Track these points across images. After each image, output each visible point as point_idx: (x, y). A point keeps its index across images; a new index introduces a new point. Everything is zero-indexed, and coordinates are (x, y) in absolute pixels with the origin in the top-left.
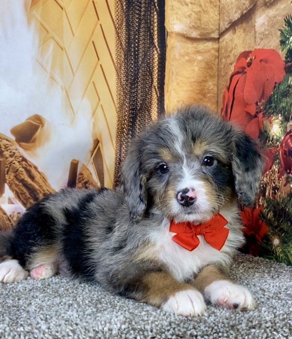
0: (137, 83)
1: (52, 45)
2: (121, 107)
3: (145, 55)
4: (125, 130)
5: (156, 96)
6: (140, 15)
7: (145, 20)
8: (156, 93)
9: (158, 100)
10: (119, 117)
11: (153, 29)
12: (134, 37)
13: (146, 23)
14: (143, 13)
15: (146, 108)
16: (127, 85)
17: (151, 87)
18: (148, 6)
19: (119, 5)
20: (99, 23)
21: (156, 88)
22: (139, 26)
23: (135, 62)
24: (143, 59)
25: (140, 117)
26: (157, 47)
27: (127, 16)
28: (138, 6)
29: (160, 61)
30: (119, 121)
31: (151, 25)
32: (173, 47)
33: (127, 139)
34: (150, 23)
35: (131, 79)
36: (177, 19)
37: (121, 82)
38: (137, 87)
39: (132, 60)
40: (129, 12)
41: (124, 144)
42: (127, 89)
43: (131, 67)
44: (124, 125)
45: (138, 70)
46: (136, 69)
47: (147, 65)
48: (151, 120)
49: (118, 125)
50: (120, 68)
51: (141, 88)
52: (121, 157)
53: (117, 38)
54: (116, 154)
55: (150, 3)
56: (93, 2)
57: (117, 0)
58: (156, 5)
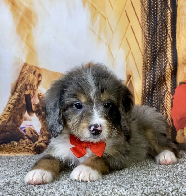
0: (156, 34)
1: (99, 17)
2: (145, 52)
3: (162, 15)
4: (148, 67)
5: (170, 41)
8: (170, 40)
9: (172, 44)
10: (144, 59)
12: (154, 3)
15: (163, 50)
16: (149, 36)
17: (166, 36)
21: (170, 36)
23: (154, 21)
24: (160, 18)
25: (159, 57)
26: (170, 8)
29: (172, 17)
30: (144, 61)
32: (182, 6)
33: (150, 73)
35: (152, 32)
37: (145, 35)
38: (156, 37)
39: (152, 19)
41: (148, 77)
42: (149, 40)
43: (151, 24)
44: (147, 63)
45: (157, 25)
46: (155, 25)
47: (163, 21)
48: (167, 58)
49: (143, 64)
50: (144, 26)
51: (159, 37)
52: (146, 85)
53: (142, 6)
54: (143, 83)
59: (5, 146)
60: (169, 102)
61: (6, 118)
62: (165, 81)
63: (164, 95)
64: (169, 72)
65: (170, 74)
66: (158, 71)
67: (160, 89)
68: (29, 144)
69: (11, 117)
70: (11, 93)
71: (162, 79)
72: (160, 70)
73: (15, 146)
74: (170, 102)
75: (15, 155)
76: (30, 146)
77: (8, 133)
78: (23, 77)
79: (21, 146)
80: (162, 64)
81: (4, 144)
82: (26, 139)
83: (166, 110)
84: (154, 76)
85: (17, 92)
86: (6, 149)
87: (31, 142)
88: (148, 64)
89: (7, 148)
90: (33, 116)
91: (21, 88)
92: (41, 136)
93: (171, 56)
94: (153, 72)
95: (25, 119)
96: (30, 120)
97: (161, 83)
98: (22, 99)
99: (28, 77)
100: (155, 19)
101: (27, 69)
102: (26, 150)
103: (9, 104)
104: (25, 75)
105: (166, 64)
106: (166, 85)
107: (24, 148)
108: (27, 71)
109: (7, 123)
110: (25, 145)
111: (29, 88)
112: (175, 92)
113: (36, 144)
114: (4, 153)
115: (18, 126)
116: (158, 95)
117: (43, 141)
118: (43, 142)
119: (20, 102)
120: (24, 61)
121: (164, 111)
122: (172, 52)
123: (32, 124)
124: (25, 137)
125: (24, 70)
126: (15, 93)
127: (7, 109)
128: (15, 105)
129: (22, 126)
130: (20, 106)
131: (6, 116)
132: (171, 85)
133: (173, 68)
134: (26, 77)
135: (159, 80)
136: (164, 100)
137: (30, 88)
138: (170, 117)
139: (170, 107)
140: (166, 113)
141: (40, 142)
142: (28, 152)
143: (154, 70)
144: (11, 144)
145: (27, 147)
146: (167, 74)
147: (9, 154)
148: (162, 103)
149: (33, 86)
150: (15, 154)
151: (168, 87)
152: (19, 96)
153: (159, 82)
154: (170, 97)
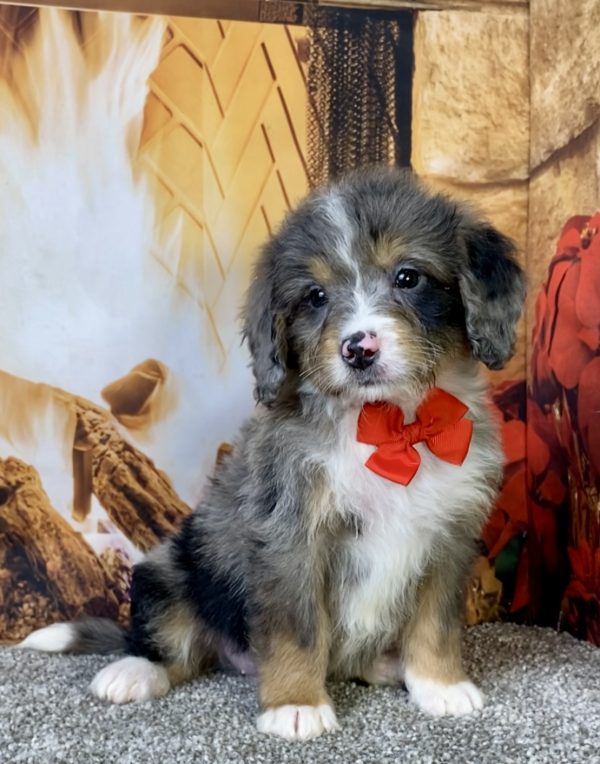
1: (180, 221)
6: (358, 145)
7: (370, 154)
14: (364, 141)
18: (376, 126)
19: (315, 128)
20: (276, 167)
27: (332, 149)
28: (354, 126)
31: (382, 163)
34: (380, 160)
36: (437, 146)
40: (337, 141)
55: (379, 119)
56: (263, 127)
57: (312, 119)
58: (393, 121)
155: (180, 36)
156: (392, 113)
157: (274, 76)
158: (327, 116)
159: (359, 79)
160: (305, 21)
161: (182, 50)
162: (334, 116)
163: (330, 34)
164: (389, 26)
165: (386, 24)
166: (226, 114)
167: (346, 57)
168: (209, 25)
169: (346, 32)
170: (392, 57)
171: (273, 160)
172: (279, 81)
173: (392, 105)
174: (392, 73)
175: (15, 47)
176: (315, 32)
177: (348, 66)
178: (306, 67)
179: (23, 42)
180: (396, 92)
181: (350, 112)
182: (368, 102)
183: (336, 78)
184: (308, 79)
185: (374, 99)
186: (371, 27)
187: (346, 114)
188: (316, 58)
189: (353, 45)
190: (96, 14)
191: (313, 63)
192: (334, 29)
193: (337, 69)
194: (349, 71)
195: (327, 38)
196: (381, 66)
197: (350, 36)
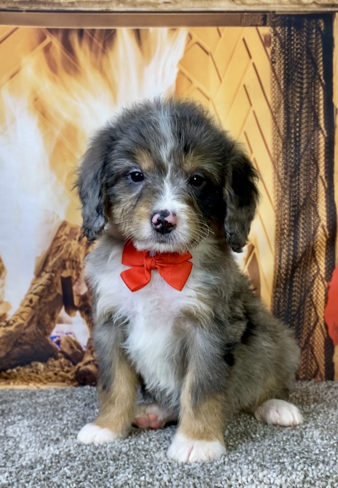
0: (299, 175)
2: (280, 205)
3: (308, 141)
4: (285, 231)
5: (323, 188)
6: (301, 93)
7: (308, 98)
8: (324, 184)
9: (326, 192)
10: (277, 216)
11: (318, 108)
12: (295, 120)
13: (309, 101)
14: (305, 91)
15: (311, 202)
16: (286, 179)
17: (316, 178)
18: (312, 81)
19: (275, 85)
20: (252, 109)
21: (324, 178)
22: (301, 107)
23: (295, 151)
24: (306, 146)
25: (303, 214)
26: (323, 129)
27: (286, 97)
28: (299, 82)
30: (277, 221)
31: (315, 103)
33: (288, 242)
34: (314, 101)
35: (291, 171)
37: (278, 176)
38: (299, 180)
39: (292, 148)
40: (288, 91)
41: (284, 248)
42: (285, 184)
43: (290, 157)
44: (284, 225)
45: (300, 159)
46: (297, 159)
47: (311, 153)
48: (318, 217)
49: (277, 226)
50: (278, 159)
51: (304, 180)
52: (281, 264)
53: (274, 124)
54: (276, 260)
55: (314, 77)
56: (244, 86)
57: (273, 80)
58: (322, 78)
59: (20, 372)
60: (322, 293)
61: (24, 320)
62: (315, 257)
63: (313, 281)
64: (322, 241)
65: (325, 244)
66: (302, 238)
67: (307, 270)
68: (66, 368)
69: (33, 317)
70: (35, 273)
71: (310, 253)
72: (305, 237)
73: (39, 372)
74: (324, 293)
75: (38, 388)
76: (68, 372)
77: (27, 347)
78: (59, 247)
79: (52, 371)
80: (310, 228)
81: (18, 368)
82: (61, 358)
83: (315, 308)
84: (295, 247)
85: (46, 272)
86: (22, 377)
87: (69, 363)
88: (286, 226)
89: (24, 375)
90: (74, 315)
91: (54, 266)
92: (90, 351)
93: (325, 214)
94: (293, 241)
95: (61, 322)
96: (69, 323)
97: (308, 260)
98: (55, 285)
99: (69, 246)
100: (297, 149)
101: (68, 232)
102: (60, 378)
103: (31, 293)
104: (63, 243)
105: (317, 227)
106: (317, 264)
107: (56, 374)
108: (67, 235)
109: (25, 328)
110: (57, 369)
111: (69, 266)
112: (331, 276)
113: (79, 367)
114: (18, 384)
115: (47, 334)
116: (301, 280)
117: (93, 361)
118: (92, 363)
119: (52, 291)
120: (62, 217)
121: (313, 310)
122: (326, 206)
123: (72, 331)
124: (60, 354)
125: (61, 233)
126: (43, 274)
127: (27, 303)
128: (41, 295)
129: (54, 333)
130: (51, 298)
131: (24, 315)
132: (326, 263)
133: (330, 235)
134: (65, 246)
135: (304, 254)
136: (312, 291)
137: (71, 266)
138: (323, 319)
139: (323, 302)
140: (316, 313)
141: (86, 364)
142: (63, 381)
143: (296, 238)
144: (31, 367)
145: (62, 373)
146: (318, 245)
147: (28, 385)
148: (309, 295)
149: (76, 262)
150: (39, 385)
151: (320, 267)
152: (51, 279)
153: (305, 259)
154: (322, 285)
155: (195, 38)
156: (321, 73)
157: (250, 57)
158: (282, 77)
159: (301, 54)
160: (268, 24)
161: (196, 46)
162: (287, 77)
163: (283, 30)
164: (318, 23)
165: (316, 22)
166: (223, 80)
167: (292, 43)
168: (212, 30)
169: (292, 28)
170: (320, 40)
171: (251, 105)
172: (254, 59)
173: (321, 68)
174: (321, 49)
175: (104, 51)
176: (274, 30)
177: (294, 48)
178: (269, 50)
179: (108, 48)
180: (324, 60)
181: (296, 74)
182: (307, 68)
183: (287, 55)
184: (270, 57)
185: (310, 66)
186: (307, 24)
187: (293, 75)
188: (275, 45)
189: (297, 35)
190: (147, 30)
191: (273, 47)
192: (285, 27)
193: (288, 50)
194: (295, 50)
195: (281, 32)
196: (314, 46)
197: (295, 30)
